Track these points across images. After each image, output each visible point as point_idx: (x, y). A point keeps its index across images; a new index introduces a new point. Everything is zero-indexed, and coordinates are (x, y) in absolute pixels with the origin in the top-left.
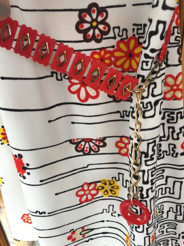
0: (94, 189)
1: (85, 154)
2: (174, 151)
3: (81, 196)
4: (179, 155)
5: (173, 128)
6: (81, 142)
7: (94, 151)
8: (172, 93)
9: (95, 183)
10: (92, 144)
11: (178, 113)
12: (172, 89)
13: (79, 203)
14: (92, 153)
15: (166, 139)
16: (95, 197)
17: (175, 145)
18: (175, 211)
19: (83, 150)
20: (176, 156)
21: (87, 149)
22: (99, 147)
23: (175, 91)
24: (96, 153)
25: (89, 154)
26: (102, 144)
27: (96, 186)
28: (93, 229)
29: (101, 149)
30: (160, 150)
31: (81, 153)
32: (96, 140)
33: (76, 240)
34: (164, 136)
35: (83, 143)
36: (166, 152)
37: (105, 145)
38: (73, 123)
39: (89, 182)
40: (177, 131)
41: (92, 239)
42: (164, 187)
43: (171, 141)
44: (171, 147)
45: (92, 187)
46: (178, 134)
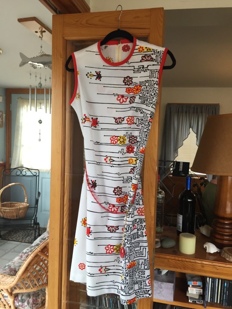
0: (112, 248)
1: (111, 232)
2: (142, 234)
3: (107, 250)
4: (144, 236)
5: (142, 225)
6: (110, 227)
7: (114, 231)
8: (141, 213)
9: (114, 246)
10: (114, 228)
11: (143, 220)
12: (141, 212)
13: (106, 253)
14: (113, 232)
15: (140, 230)
16: (113, 253)
17: (143, 232)
18: (144, 264)
19: (110, 231)
20: (143, 237)
21: (112, 230)
22: (116, 229)
23: (142, 213)
24: (115, 232)
25: (112, 232)
26: (117, 228)
27: (113, 247)
28: (110, 269)
29: (117, 230)
30: (138, 234)
31: (109, 232)
32: (115, 227)
33: (102, 273)
34: (139, 229)
35: (111, 228)
36: (140, 235)
37: (118, 229)
38: (108, 219)
39: (111, 245)
40: (143, 227)
41: (108, 275)
42: (139, 251)
43: (141, 231)
44: (142, 233)
45: (112, 247)
46: (144, 228)
